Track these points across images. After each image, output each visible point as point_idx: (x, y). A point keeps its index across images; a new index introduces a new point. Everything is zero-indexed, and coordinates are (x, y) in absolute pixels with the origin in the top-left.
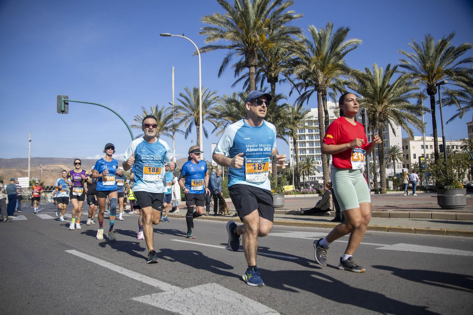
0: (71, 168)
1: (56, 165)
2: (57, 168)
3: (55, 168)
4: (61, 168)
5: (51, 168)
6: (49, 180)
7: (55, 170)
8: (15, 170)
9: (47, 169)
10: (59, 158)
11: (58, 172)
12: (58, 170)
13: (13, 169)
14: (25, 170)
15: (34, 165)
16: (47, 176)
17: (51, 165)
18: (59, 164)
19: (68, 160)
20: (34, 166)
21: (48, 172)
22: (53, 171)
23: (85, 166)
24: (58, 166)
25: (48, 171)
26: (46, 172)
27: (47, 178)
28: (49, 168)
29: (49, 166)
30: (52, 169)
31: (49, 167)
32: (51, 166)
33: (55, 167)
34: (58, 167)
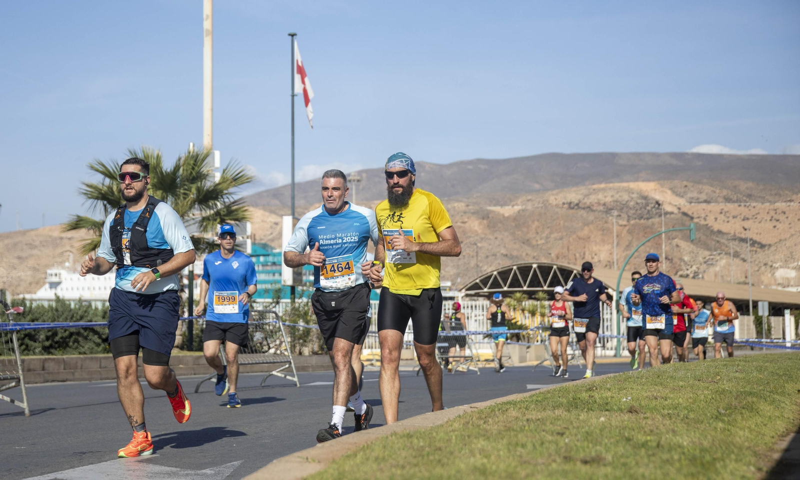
0: (690, 195)
1: (625, 185)
2: (626, 197)
3: (617, 197)
4: (645, 198)
5: (600, 196)
6: (595, 248)
7: (622, 207)
9: (588, 201)
10: (638, 155)
11: (632, 212)
12: (632, 204)
14: (502, 206)
15: (537, 186)
16: (586, 232)
17: (603, 186)
18: (637, 180)
19: (675, 162)
20: (538, 191)
21: (591, 217)
22: (608, 210)
23: (750, 184)
24: (632, 185)
25: (589, 208)
26: (582, 212)
27: (587, 239)
28: (593, 199)
29: (595, 186)
30: (609, 199)
31: (596, 191)
32: (604, 190)
33: (618, 191)
34: (629, 191)
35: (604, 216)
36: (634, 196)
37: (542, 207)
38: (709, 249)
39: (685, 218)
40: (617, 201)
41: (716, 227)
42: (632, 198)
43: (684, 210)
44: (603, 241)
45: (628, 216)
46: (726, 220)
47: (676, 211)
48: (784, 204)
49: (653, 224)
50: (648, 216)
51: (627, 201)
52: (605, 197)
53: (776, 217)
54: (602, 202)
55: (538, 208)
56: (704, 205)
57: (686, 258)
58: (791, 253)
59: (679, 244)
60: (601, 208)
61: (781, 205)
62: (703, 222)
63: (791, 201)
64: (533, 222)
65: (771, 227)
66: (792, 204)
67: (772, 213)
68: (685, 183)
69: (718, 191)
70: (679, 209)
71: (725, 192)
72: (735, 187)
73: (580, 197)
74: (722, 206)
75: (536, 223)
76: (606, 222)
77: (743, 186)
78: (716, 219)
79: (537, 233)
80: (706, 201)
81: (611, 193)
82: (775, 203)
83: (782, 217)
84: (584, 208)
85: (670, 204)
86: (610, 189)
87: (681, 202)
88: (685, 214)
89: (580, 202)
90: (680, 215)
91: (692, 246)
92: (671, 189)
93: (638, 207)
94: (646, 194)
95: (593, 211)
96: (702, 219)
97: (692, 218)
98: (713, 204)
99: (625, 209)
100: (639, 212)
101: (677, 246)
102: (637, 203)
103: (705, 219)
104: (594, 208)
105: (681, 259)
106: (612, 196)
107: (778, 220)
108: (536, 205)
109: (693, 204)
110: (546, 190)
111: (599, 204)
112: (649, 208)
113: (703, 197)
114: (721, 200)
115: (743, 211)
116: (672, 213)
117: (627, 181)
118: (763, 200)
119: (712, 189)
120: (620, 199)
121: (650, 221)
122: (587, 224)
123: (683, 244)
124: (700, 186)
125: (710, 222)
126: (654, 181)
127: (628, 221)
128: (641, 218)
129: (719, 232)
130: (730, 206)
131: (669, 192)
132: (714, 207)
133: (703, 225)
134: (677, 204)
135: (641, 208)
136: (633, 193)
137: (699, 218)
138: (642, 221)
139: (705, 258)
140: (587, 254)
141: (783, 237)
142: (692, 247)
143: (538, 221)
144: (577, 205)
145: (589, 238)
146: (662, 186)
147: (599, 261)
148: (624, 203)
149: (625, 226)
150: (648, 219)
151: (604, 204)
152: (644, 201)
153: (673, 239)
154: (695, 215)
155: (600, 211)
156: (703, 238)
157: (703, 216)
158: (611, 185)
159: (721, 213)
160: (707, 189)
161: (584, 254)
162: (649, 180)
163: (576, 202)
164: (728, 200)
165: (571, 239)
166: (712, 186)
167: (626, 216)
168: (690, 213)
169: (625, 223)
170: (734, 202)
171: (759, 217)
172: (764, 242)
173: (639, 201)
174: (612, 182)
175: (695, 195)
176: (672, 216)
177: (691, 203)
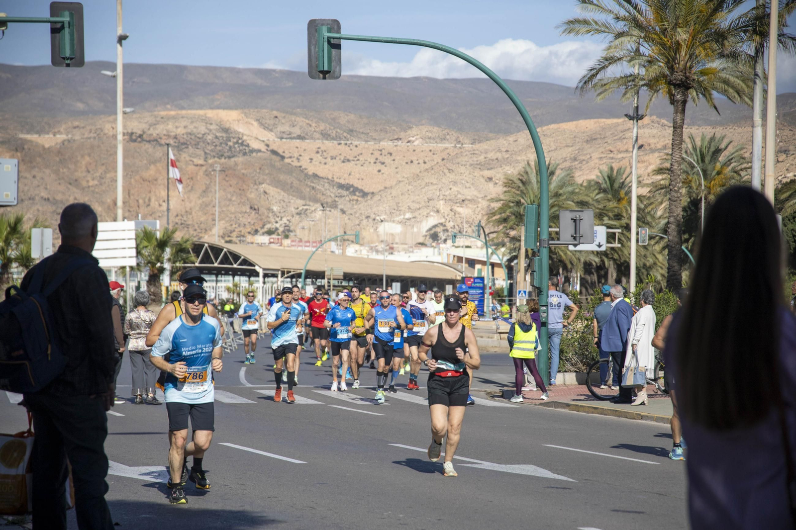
0: (280, 128)
1: (201, 112)
2: (202, 129)
3: (191, 128)
4: (226, 130)
7: (197, 141)
9: (154, 132)
11: (210, 148)
12: (209, 138)
14: (39, 133)
16: (152, 172)
17: (173, 112)
20: (85, 114)
21: (159, 153)
22: (181, 145)
23: (352, 117)
24: (211, 114)
25: (156, 142)
26: (147, 146)
27: (154, 181)
28: (161, 129)
29: (164, 112)
30: (181, 131)
31: (166, 119)
32: (175, 118)
33: (193, 120)
34: (207, 121)
36: (213, 127)
37: (95, 138)
38: (301, 196)
39: (274, 157)
40: (191, 134)
41: (311, 170)
42: (210, 130)
43: (273, 147)
45: (206, 153)
46: (324, 161)
47: (263, 148)
48: (390, 143)
50: (229, 154)
51: (204, 134)
52: (177, 127)
53: (381, 159)
54: (173, 134)
55: (89, 138)
56: (297, 142)
57: (275, 208)
58: (398, 204)
60: (172, 141)
61: (387, 144)
62: (296, 163)
63: (399, 139)
64: (83, 156)
65: (376, 172)
66: (400, 143)
67: (377, 154)
68: (275, 113)
69: (314, 125)
70: (268, 146)
71: (322, 126)
72: (334, 119)
73: (144, 126)
74: (318, 143)
75: (87, 159)
77: (344, 118)
78: (311, 160)
80: (300, 137)
81: (183, 123)
82: (380, 141)
83: (388, 160)
84: (149, 141)
85: (257, 139)
86: (183, 117)
87: (270, 137)
88: (274, 152)
89: (144, 132)
90: (268, 153)
91: (282, 193)
92: (258, 120)
93: (217, 142)
94: (227, 126)
95: (160, 145)
96: (294, 159)
97: (283, 158)
98: (307, 141)
99: (201, 144)
100: (218, 148)
101: (265, 193)
102: (217, 137)
103: (298, 160)
104: (163, 142)
105: (270, 210)
106: (185, 127)
107: (383, 163)
108: (86, 135)
109: (284, 140)
111: (168, 136)
112: (230, 144)
113: (297, 131)
114: (317, 135)
115: (343, 150)
116: (259, 151)
117: (204, 108)
118: (367, 138)
119: (307, 121)
120: (195, 130)
121: (233, 160)
122: (153, 162)
123: (272, 191)
124: (293, 118)
125: (304, 163)
126: (237, 109)
127: (205, 159)
128: (221, 156)
129: (315, 176)
130: (329, 144)
131: (256, 124)
132: (310, 145)
133: (296, 167)
134: (265, 139)
135: (221, 144)
136: (211, 124)
137: (290, 157)
138: (223, 160)
139: (298, 208)
140: (153, 200)
141: (388, 184)
143: (89, 155)
144: (141, 136)
145: (156, 180)
146: (247, 116)
148: (200, 136)
149: (202, 165)
150: (229, 157)
151: (175, 137)
152: (224, 135)
153: (260, 183)
154: (286, 155)
156: (296, 183)
157: (296, 155)
158: (184, 112)
159: (318, 152)
160: (301, 121)
161: (150, 200)
162: (231, 108)
163: (139, 132)
164: (326, 136)
166: (307, 117)
167: (203, 153)
168: (280, 151)
169: (201, 162)
170: (333, 139)
171: (361, 158)
172: (366, 190)
173: (218, 134)
174: (185, 109)
175: (286, 128)
176: (259, 154)
177: (281, 138)
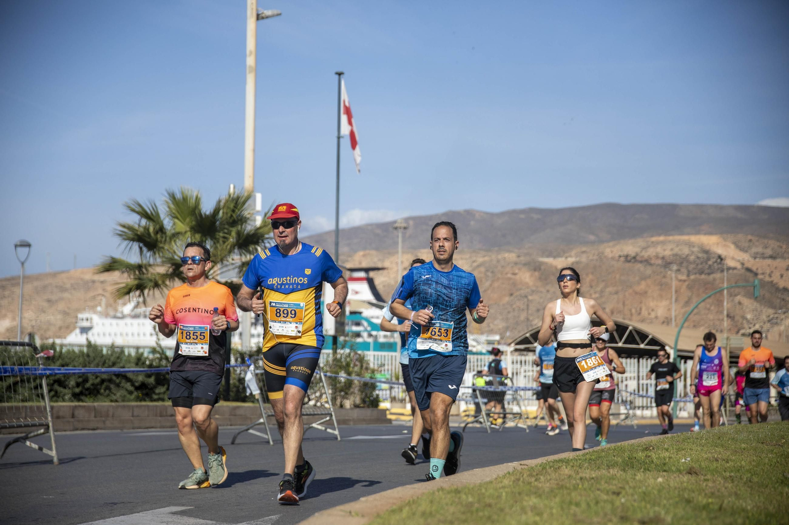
0: (754, 250)
1: (685, 238)
2: (686, 251)
3: (676, 250)
4: (707, 252)
5: (659, 249)
6: (652, 304)
7: (681, 261)
8: (511, 256)
9: (645, 254)
10: (700, 207)
11: (692, 266)
13: (506, 255)
14: (555, 257)
15: (592, 238)
16: (643, 286)
17: (662, 238)
19: (739, 215)
20: (592, 242)
21: (649, 271)
22: (667, 264)
24: (694, 238)
25: (647, 262)
26: (640, 266)
28: (651, 252)
29: (654, 239)
30: (668, 253)
31: (654, 244)
32: (663, 243)
33: (678, 244)
34: (690, 245)
35: (662, 270)
36: (696, 249)
37: (597, 260)
38: (772, 306)
39: (748, 274)
40: (676, 255)
41: (782, 284)
42: (693, 252)
43: (747, 265)
44: (661, 296)
45: (688, 271)
47: (739, 266)
49: (714, 280)
50: (709, 271)
51: (687, 256)
52: (665, 250)
54: (661, 255)
55: (592, 260)
56: (769, 261)
57: (749, 316)
59: (742, 302)
60: (660, 262)
62: (767, 279)
64: (587, 275)
68: (749, 237)
69: (784, 246)
70: (743, 264)
73: (637, 250)
75: (591, 277)
76: (664, 277)
78: (782, 276)
79: (591, 287)
80: (772, 257)
81: (670, 246)
84: (641, 262)
85: (733, 258)
86: (670, 241)
87: (745, 257)
88: (749, 270)
89: (637, 255)
90: (743, 271)
91: (755, 303)
92: (734, 243)
93: (698, 261)
94: (707, 248)
95: (651, 265)
96: (767, 275)
97: (756, 274)
98: (778, 260)
99: (685, 264)
100: (700, 267)
101: (740, 303)
102: (698, 258)
103: (770, 276)
104: (652, 262)
105: (744, 318)
106: (672, 250)
108: (591, 258)
109: (757, 260)
110: (602, 242)
111: (657, 257)
112: (710, 263)
113: (769, 252)
116: (734, 269)
117: (688, 234)
119: (778, 244)
120: (680, 253)
121: (712, 276)
122: (644, 278)
123: (746, 302)
124: (766, 241)
125: (776, 278)
126: (716, 234)
127: (688, 276)
128: (701, 272)
129: (785, 289)
131: (732, 246)
132: (780, 263)
133: (768, 282)
134: (740, 258)
135: (702, 263)
136: (694, 247)
137: (763, 274)
138: (703, 276)
139: (769, 316)
140: (644, 309)
142: (756, 305)
143: (592, 273)
144: (634, 258)
145: (646, 292)
146: (725, 240)
147: (656, 317)
148: (684, 256)
149: (685, 281)
150: (709, 274)
151: (663, 258)
152: (705, 256)
153: (736, 295)
154: (760, 271)
155: (658, 265)
156: (768, 295)
157: (768, 272)
158: (671, 238)
159: (787, 269)
160: (773, 244)
161: (641, 309)
162: (710, 234)
163: (633, 255)
165: (627, 294)
166: (778, 241)
167: (686, 271)
168: (754, 269)
169: (684, 277)
173: (700, 255)
174: (672, 235)
175: (760, 250)
176: (735, 271)
177: (755, 258)
